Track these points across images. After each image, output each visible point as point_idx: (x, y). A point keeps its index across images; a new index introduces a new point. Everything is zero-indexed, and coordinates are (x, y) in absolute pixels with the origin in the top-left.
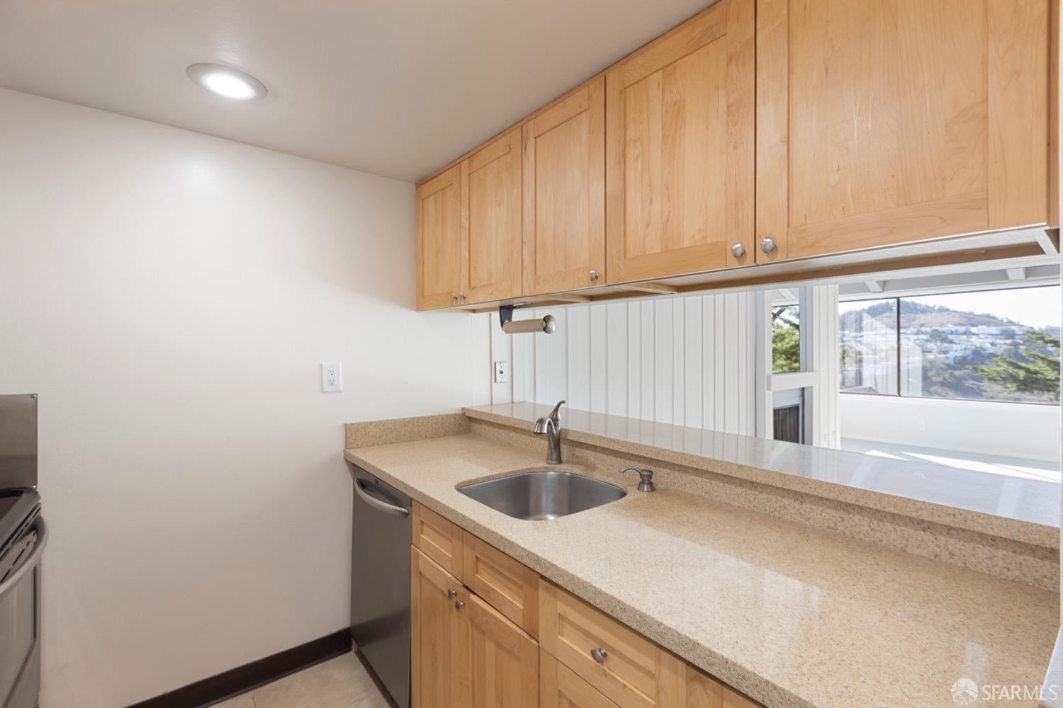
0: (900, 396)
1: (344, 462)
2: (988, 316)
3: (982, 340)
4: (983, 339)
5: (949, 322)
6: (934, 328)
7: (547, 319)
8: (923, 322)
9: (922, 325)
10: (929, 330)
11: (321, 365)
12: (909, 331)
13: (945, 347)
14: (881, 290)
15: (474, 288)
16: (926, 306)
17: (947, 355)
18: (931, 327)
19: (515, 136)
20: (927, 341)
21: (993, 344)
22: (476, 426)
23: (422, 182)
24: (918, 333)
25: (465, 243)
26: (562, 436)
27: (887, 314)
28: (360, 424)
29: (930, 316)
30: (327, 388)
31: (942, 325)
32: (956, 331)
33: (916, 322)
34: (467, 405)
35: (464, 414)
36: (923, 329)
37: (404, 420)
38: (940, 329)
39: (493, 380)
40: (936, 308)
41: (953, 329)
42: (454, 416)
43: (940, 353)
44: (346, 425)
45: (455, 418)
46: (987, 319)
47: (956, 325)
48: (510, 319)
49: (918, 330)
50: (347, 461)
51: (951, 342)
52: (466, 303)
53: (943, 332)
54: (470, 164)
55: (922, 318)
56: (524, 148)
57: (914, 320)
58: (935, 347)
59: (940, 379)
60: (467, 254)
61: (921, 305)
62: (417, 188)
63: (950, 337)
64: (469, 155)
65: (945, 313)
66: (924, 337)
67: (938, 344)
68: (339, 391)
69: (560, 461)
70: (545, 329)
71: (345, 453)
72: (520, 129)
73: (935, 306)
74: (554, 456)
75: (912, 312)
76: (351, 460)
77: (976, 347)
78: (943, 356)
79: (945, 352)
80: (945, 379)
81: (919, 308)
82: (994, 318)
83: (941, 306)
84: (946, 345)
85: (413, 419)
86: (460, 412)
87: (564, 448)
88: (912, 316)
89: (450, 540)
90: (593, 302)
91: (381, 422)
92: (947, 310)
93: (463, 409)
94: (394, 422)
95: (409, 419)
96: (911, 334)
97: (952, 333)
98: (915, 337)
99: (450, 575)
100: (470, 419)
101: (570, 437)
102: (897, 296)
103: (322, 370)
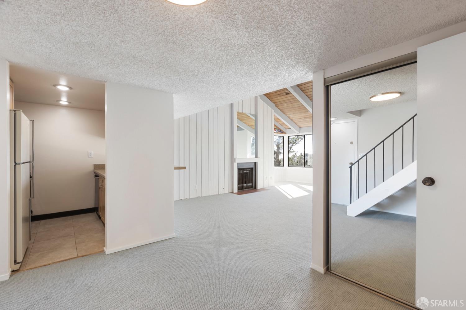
0: (305, 167)
28: (97, 165)
30: (89, 156)
50: (94, 172)
68: (92, 157)
71: (94, 170)
102: (304, 134)
103: (88, 153)
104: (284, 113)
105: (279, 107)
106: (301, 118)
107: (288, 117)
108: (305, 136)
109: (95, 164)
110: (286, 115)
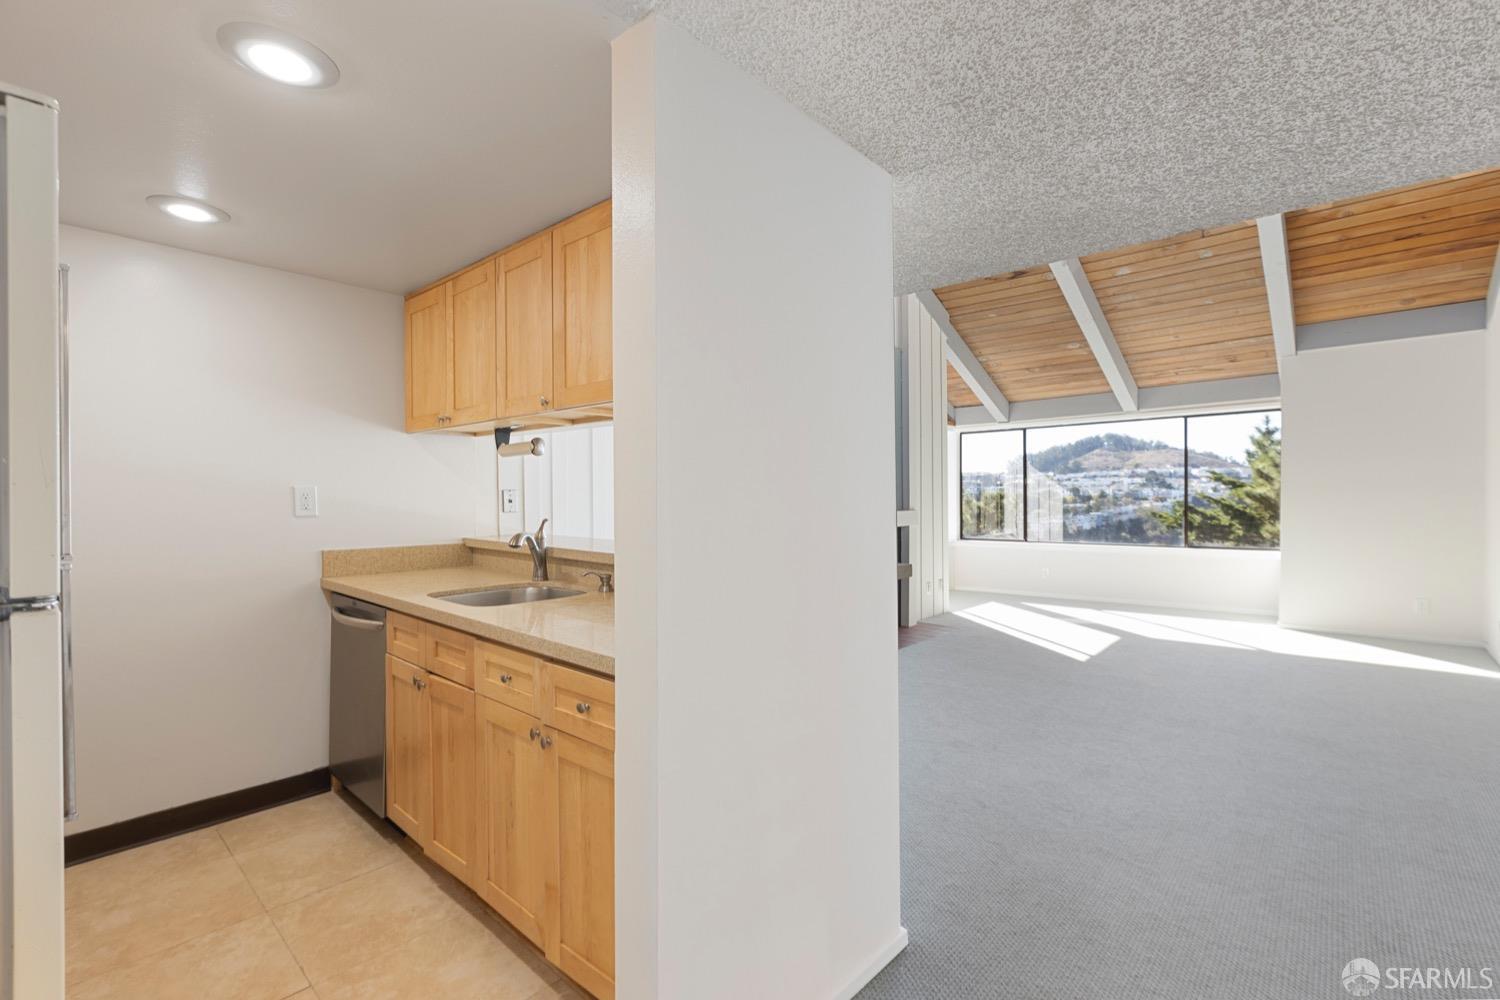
0: (1026, 540)
1: (322, 592)
2: (1210, 455)
3: (1203, 485)
4: (1204, 483)
5: (1167, 462)
6: (1151, 469)
7: (535, 442)
8: (1138, 461)
9: (1137, 466)
10: (1145, 471)
11: (293, 489)
12: (1122, 473)
13: (1163, 494)
14: (1006, 420)
15: (459, 410)
16: (1142, 441)
17: (1165, 503)
18: (1147, 468)
19: (489, 266)
20: (1143, 485)
21: (1215, 490)
22: (478, 557)
23: (411, 295)
24: (1133, 475)
25: (450, 365)
26: (549, 554)
27: (1097, 451)
28: (339, 552)
29: (1147, 454)
30: (299, 512)
31: (1159, 465)
32: (1175, 473)
33: (1131, 462)
34: (470, 536)
35: (464, 545)
36: (1139, 471)
37: (393, 549)
38: (1158, 471)
39: (501, 508)
40: (1153, 445)
41: (1172, 471)
42: (453, 547)
43: (1157, 501)
44: (323, 552)
45: (453, 549)
46: (1209, 459)
47: (1174, 466)
48: (507, 442)
49: (1133, 472)
50: (325, 590)
51: (1169, 487)
52: (452, 424)
53: (1162, 475)
54: (454, 286)
55: (1138, 457)
56: (497, 280)
57: (1129, 459)
58: (1151, 494)
59: (1157, 533)
60: (451, 376)
61: (1136, 440)
62: (406, 300)
63: (1169, 481)
64: (453, 277)
65: (1163, 451)
66: (1138, 480)
67: (1155, 489)
68: (315, 516)
69: (545, 578)
70: (533, 452)
71: (322, 581)
72: (493, 262)
73: (1152, 442)
74: (540, 573)
75: (1126, 449)
76: (328, 587)
77: (1197, 493)
78: (1160, 504)
79: (1163, 500)
80: (1162, 532)
81: (1133, 443)
82: (1217, 457)
83: (1158, 442)
84: (1164, 490)
85: (403, 548)
86: (461, 542)
87: (552, 568)
88: (1126, 454)
89: (416, 636)
90: (575, 426)
91: (365, 550)
92: (1165, 447)
93: (464, 539)
94: (381, 551)
95: (399, 548)
96: (1125, 476)
97: (1171, 475)
98: (1129, 480)
99: (415, 667)
100: (472, 550)
101: (555, 555)
102: (1024, 427)
103: (294, 493)
104: (972, 349)
105: (962, 326)
106: (1028, 369)
107: (980, 362)
108: (1027, 431)
109: (326, 549)
110: (976, 356)
